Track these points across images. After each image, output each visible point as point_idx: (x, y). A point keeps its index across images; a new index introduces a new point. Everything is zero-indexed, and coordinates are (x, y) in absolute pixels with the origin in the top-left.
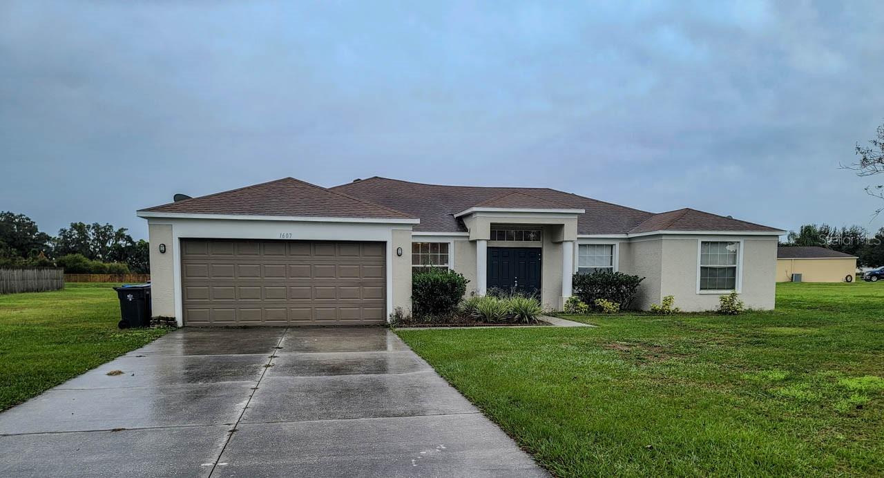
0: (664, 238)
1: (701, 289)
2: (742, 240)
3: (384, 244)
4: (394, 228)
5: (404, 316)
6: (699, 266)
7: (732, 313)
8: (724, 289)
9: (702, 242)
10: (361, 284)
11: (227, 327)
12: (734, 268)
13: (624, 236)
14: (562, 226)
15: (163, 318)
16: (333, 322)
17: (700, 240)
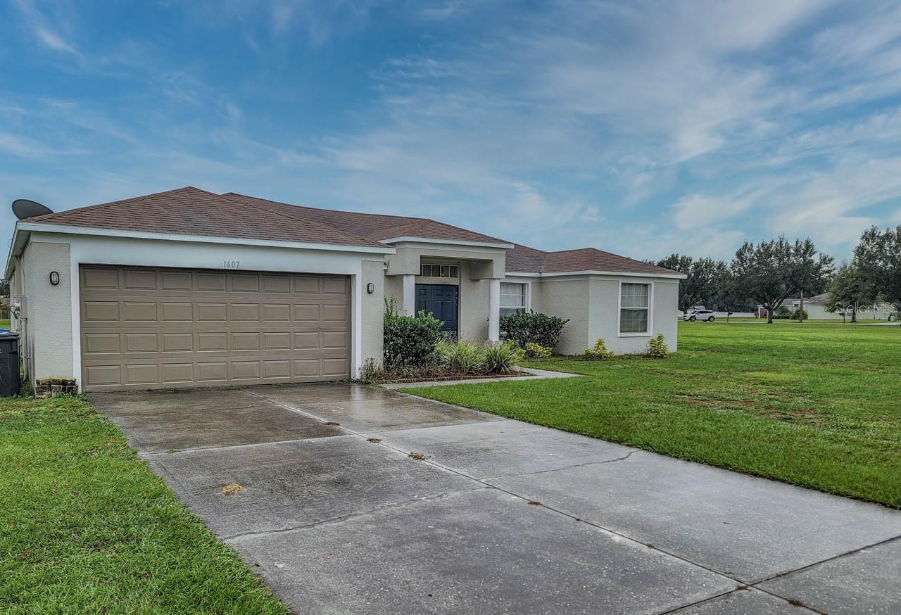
0: (591, 278)
1: (621, 332)
2: (652, 282)
3: (349, 278)
4: (364, 259)
5: (376, 370)
6: (620, 308)
7: (662, 357)
8: (638, 331)
9: (622, 284)
10: (321, 330)
11: (150, 391)
12: (646, 311)
13: (537, 275)
14: (492, 260)
15: (55, 382)
16: (286, 379)
17: (621, 281)
